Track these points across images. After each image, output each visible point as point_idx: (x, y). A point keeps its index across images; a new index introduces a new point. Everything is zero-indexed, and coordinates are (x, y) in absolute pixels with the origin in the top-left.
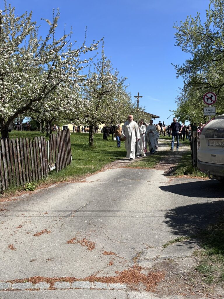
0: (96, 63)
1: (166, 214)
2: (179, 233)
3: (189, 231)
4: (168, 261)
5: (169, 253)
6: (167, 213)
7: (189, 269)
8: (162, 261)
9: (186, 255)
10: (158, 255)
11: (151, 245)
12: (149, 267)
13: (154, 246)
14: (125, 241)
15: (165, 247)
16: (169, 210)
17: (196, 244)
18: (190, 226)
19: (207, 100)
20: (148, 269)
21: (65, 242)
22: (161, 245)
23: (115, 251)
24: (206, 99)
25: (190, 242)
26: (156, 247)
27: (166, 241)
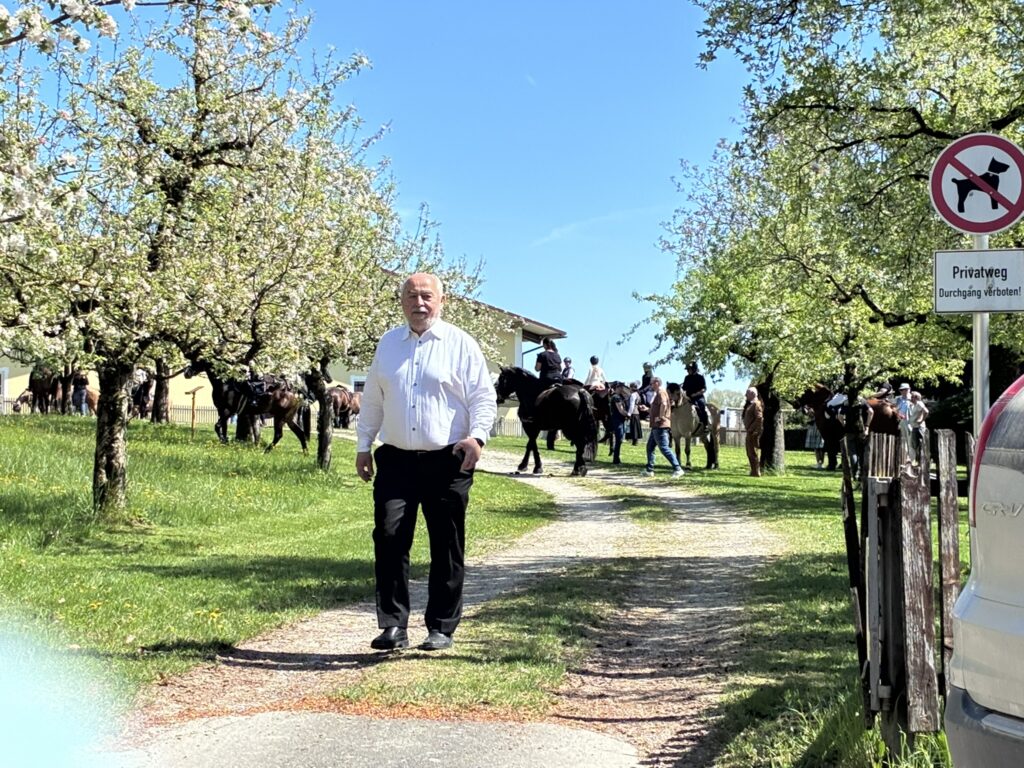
19: (963, 195)
24: (955, 186)
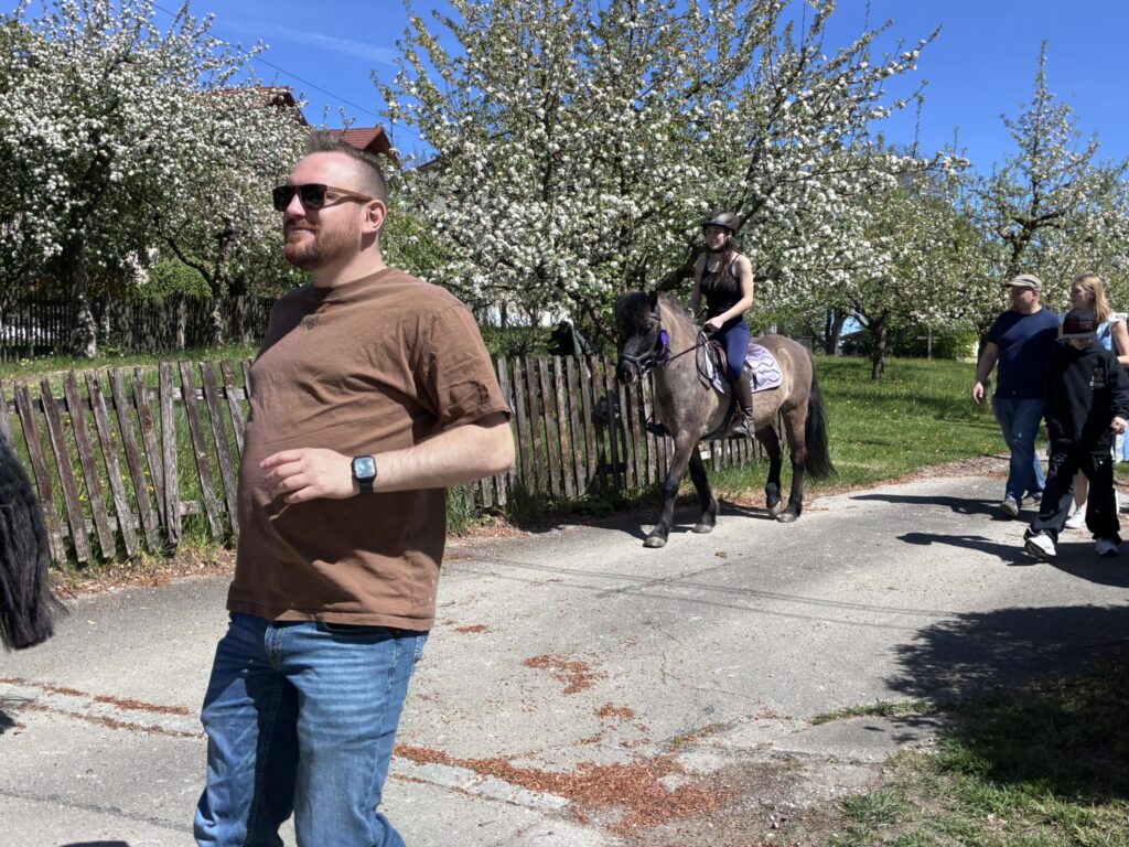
0: (1015, 120)
1: (932, 626)
2: (911, 687)
3: (951, 686)
4: (783, 763)
5: (811, 740)
6: (939, 624)
7: (828, 798)
8: (760, 761)
9: (862, 758)
10: (770, 741)
11: (779, 709)
12: (700, 772)
13: (786, 715)
14: (707, 685)
15: (814, 724)
16: (961, 616)
17: (933, 729)
18: (973, 670)
20: (694, 775)
21: (519, 658)
22: (811, 714)
23: (639, 709)
25: (921, 719)
26: (787, 718)
27: (840, 706)
